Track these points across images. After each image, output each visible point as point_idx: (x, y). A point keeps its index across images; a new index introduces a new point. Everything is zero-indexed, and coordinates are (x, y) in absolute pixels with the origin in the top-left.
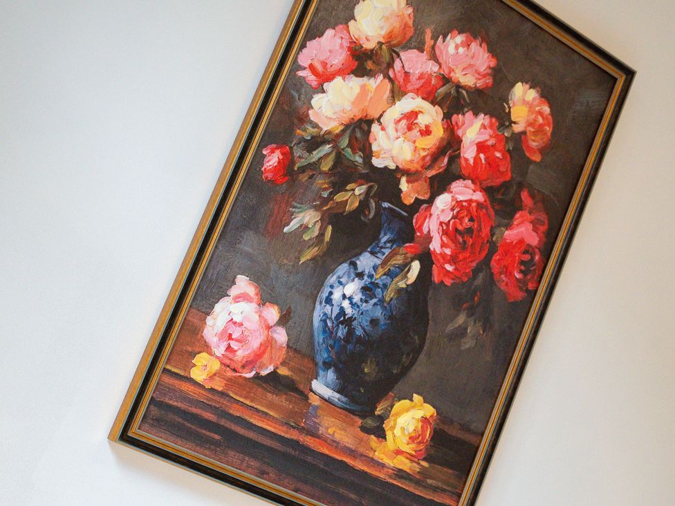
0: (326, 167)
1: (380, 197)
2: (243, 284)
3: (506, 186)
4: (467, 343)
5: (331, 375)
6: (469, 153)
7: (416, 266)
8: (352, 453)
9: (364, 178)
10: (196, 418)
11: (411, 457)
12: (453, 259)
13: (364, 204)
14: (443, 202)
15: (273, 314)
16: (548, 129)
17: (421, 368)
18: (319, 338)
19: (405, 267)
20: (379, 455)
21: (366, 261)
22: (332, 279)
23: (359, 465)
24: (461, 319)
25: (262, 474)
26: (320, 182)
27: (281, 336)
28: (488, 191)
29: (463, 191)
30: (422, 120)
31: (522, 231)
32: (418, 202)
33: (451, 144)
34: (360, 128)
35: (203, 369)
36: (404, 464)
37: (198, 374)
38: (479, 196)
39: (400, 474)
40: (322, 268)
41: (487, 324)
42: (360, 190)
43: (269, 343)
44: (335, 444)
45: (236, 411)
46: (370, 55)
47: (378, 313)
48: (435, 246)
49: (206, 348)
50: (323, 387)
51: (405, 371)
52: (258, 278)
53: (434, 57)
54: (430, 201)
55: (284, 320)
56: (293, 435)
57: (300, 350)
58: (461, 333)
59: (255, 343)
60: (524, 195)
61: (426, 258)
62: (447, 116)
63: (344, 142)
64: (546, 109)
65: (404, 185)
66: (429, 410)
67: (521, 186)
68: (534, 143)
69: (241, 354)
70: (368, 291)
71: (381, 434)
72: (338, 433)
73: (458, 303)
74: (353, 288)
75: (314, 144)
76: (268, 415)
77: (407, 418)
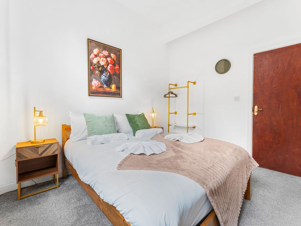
0: (97, 67)
1: (103, 68)
3: (114, 63)
4: (116, 79)
5: (105, 85)
6: (109, 62)
7: (109, 73)
8: (110, 91)
9: (101, 67)
10: (95, 92)
11: (115, 89)
12: (112, 72)
13: (102, 69)
14: (109, 67)
15: (98, 81)
16: (116, 57)
17: (113, 82)
18: (103, 82)
20: (112, 90)
21: (104, 74)
22: (102, 77)
25: (103, 95)
26: (97, 68)
27: (99, 83)
29: (110, 65)
30: (104, 60)
31: (117, 67)
33: (107, 61)
34: (98, 62)
35: (94, 88)
38: (112, 65)
39: (115, 91)
40: (100, 76)
41: (117, 76)
42: (101, 68)
43: (98, 84)
45: (98, 90)
46: (96, 55)
47: (107, 78)
48: (110, 71)
49: (93, 86)
50: (105, 86)
51: (111, 82)
52: (95, 79)
53: (102, 54)
54: (108, 67)
55: (99, 81)
56: (104, 91)
57: (101, 83)
58: (115, 78)
60: (116, 64)
61: (109, 72)
62: (106, 59)
63: (98, 64)
64: (115, 55)
65: (105, 66)
66: (115, 85)
68: (115, 59)
69: (96, 85)
71: (111, 88)
72: (108, 89)
73: (114, 75)
74: (104, 77)
75: (95, 65)
76: (101, 90)
77: (113, 86)
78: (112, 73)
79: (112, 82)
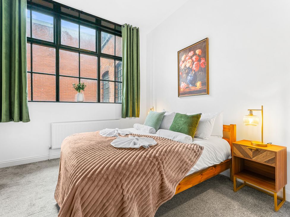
1: (189, 69)
2: (182, 83)
3: (199, 59)
4: (201, 74)
6: (194, 60)
8: (194, 89)
9: (187, 69)
10: (183, 93)
11: (200, 87)
13: (188, 71)
14: (194, 66)
15: (185, 83)
16: (201, 51)
18: (188, 82)
19: (193, 73)
20: (197, 88)
21: (190, 75)
23: (196, 90)
24: (200, 73)
25: (188, 94)
26: (184, 72)
27: (186, 84)
28: (198, 61)
29: (195, 63)
30: (189, 61)
31: (202, 61)
32: (192, 67)
34: (185, 66)
36: (200, 88)
37: (182, 90)
39: (200, 89)
40: (187, 78)
41: (202, 72)
44: (193, 89)
45: (185, 91)
47: (192, 78)
48: (195, 69)
49: (181, 88)
50: (190, 86)
52: (183, 82)
53: (188, 56)
55: (186, 83)
56: (189, 91)
57: (188, 84)
58: (200, 74)
59: (184, 86)
60: (201, 58)
61: (194, 71)
62: (191, 59)
63: (185, 68)
64: (200, 50)
65: (190, 67)
66: (200, 82)
67: (200, 58)
68: (200, 54)
69: (184, 87)
70: (191, 77)
71: (197, 86)
72: (193, 88)
73: (199, 72)
74: (190, 77)
75: (183, 70)
76: (187, 90)
77: (198, 84)
78: (196, 70)
79: (197, 80)
